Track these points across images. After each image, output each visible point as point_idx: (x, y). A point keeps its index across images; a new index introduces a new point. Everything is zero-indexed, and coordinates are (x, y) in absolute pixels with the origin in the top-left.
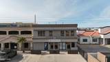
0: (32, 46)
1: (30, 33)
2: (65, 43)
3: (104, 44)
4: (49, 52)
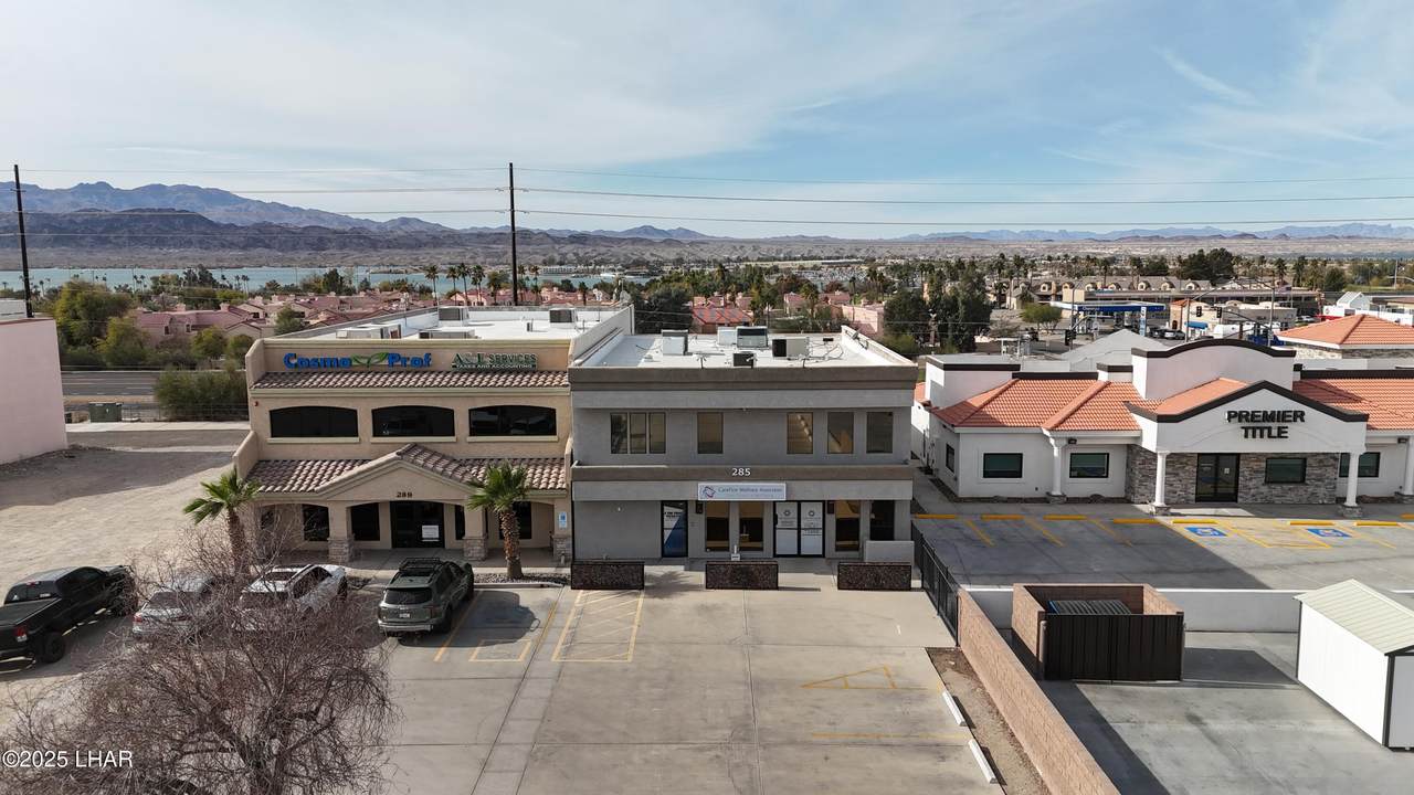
2: (818, 509)
3: (1159, 502)
4: (699, 577)
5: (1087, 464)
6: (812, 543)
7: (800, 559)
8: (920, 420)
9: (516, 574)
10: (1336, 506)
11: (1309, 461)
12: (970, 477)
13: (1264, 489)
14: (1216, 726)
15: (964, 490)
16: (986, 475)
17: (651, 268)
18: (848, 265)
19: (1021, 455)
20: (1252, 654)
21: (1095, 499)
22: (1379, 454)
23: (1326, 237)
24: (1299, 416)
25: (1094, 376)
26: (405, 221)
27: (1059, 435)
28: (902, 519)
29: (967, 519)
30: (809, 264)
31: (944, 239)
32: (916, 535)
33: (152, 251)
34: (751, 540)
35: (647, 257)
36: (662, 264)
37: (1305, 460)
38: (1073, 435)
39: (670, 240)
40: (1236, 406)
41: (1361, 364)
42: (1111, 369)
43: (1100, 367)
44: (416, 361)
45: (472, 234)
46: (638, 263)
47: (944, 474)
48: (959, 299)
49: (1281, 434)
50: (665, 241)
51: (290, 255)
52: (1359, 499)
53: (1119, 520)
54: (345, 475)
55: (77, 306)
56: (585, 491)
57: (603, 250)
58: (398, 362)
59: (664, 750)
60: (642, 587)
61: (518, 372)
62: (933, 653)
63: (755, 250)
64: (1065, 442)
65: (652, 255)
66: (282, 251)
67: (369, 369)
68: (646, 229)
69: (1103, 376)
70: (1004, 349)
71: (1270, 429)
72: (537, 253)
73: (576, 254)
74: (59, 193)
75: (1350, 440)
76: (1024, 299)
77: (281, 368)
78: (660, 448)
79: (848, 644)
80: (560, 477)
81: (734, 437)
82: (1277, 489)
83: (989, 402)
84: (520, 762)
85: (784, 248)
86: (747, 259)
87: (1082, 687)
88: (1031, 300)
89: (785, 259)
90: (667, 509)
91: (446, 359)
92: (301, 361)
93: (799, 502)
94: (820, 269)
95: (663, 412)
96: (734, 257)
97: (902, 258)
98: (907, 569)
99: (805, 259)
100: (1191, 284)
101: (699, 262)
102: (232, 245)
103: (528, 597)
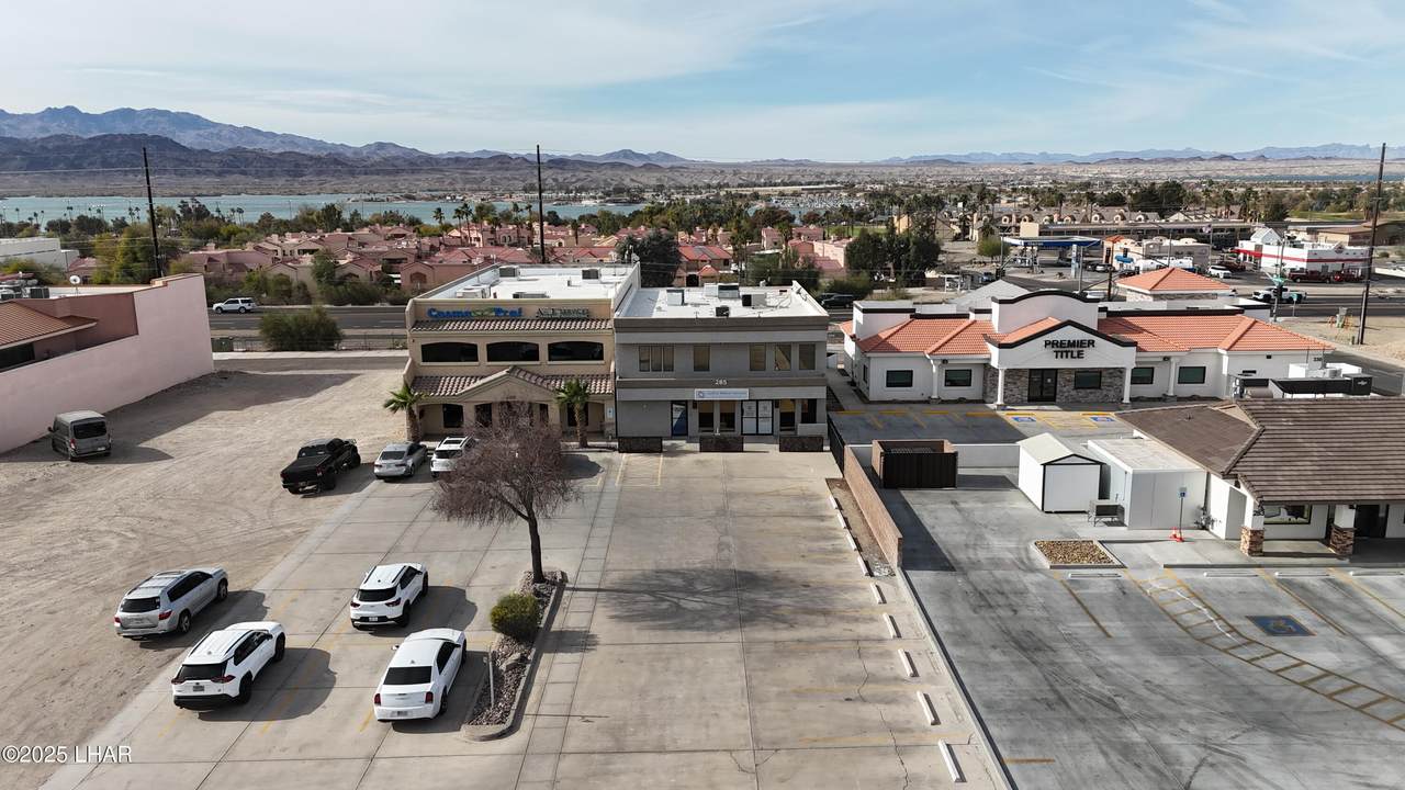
0: (610, 415)
1: (592, 351)
2: (769, 405)
3: (999, 402)
4: (697, 446)
5: (956, 378)
6: (765, 427)
7: (758, 436)
8: (850, 347)
9: (584, 445)
10: (1115, 404)
11: (1104, 373)
12: (877, 387)
13: (1074, 393)
14: (963, 505)
15: (872, 396)
16: (889, 385)
17: (632, 196)
18: (827, 191)
19: (912, 372)
20: (1004, 477)
21: (961, 401)
22: (1153, 368)
23: (1305, 159)
24: (1091, 343)
25: (966, 316)
26: (381, 146)
27: (935, 357)
28: (821, 411)
29: (870, 414)
30: (789, 189)
31: (925, 162)
32: (830, 421)
33: (126, 178)
34: (728, 426)
35: (627, 182)
36: (642, 191)
37: (1101, 372)
38: (943, 357)
39: (650, 164)
40: (1049, 337)
41: (1162, 306)
42: (977, 312)
43: (971, 310)
44: (512, 313)
45: (449, 159)
46: (619, 190)
47: (862, 387)
48: (911, 240)
49: (1080, 355)
50: (645, 165)
51: (266, 181)
52: (1131, 399)
53: (970, 413)
54: (473, 386)
55: (136, 249)
56: (624, 395)
57: (583, 175)
58: (501, 312)
59: (682, 519)
60: (661, 452)
61: (578, 320)
62: (829, 481)
63: (735, 174)
64: (940, 363)
65: (632, 180)
66: (259, 177)
67: (482, 318)
68: (627, 154)
69: (973, 316)
70: (947, 284)
71: (1072, 352)
72: (516, 179)
73: (555, 180)
74: (26, 118)
75: (1126, 359)
76: (986, 231)
77: (426, 318)
78: (669, 368)
79: (782, 477)
80: (608, 387)
81: (716, 360)
82: (1082, 393)
83: (892, 335)
84: (610, 524)
85: (766, 174)
86: (727, 185)
87: (902, 492)
88: (992, 232)
89: (765, 185)
90: (674, 406)
91: (532, 311)
92: (440, 313)
93: (757, 401)
94: (799, 195)
95: (672, 345)
96: (715, 182)
97: (882, 183)
98: (821, 438)
99: (785, 184)
100: (1141, 216)
101: (680, 188)
102: (207, 172)
103: (593, 457)
